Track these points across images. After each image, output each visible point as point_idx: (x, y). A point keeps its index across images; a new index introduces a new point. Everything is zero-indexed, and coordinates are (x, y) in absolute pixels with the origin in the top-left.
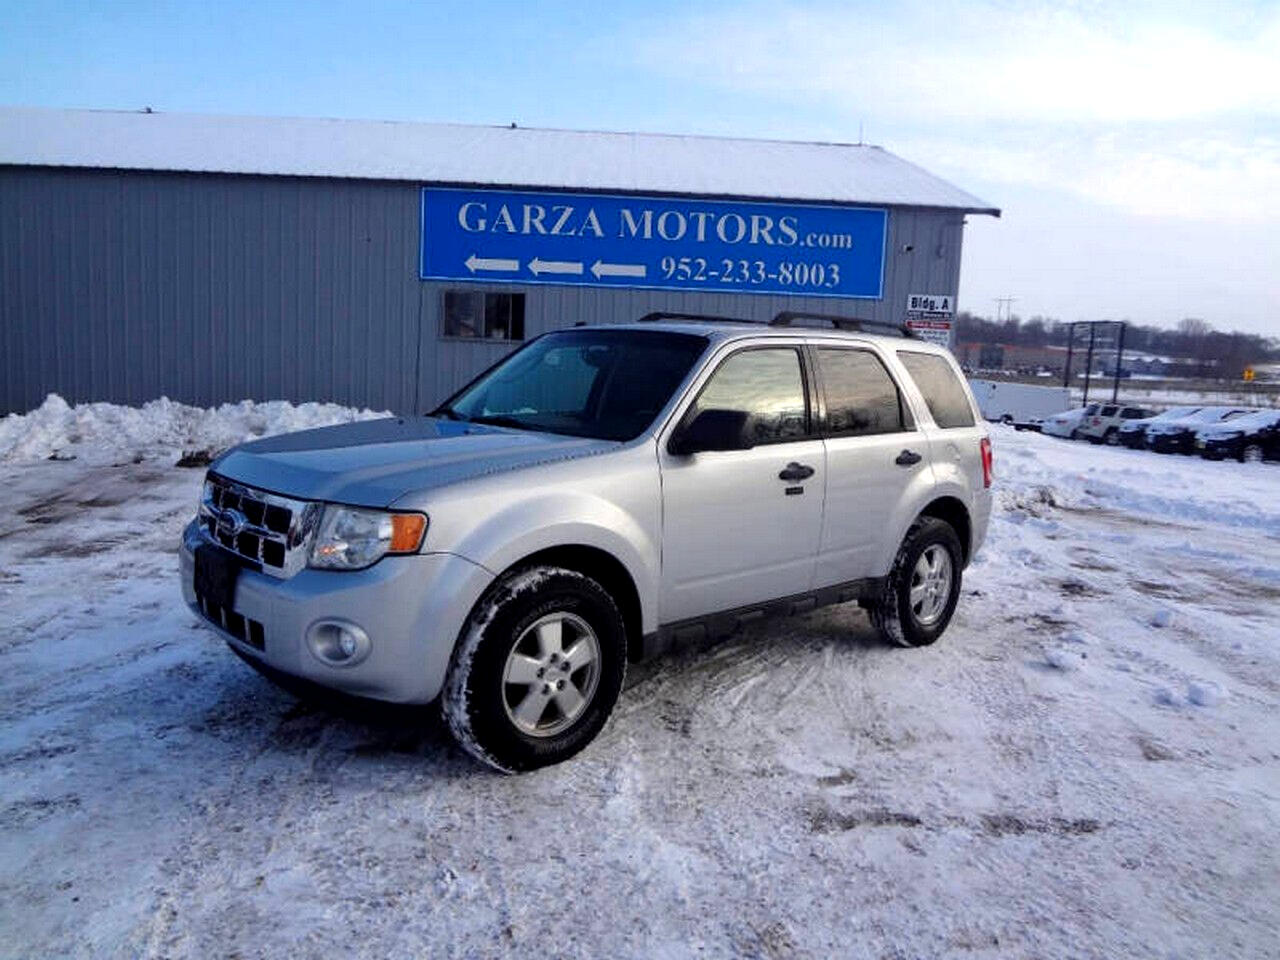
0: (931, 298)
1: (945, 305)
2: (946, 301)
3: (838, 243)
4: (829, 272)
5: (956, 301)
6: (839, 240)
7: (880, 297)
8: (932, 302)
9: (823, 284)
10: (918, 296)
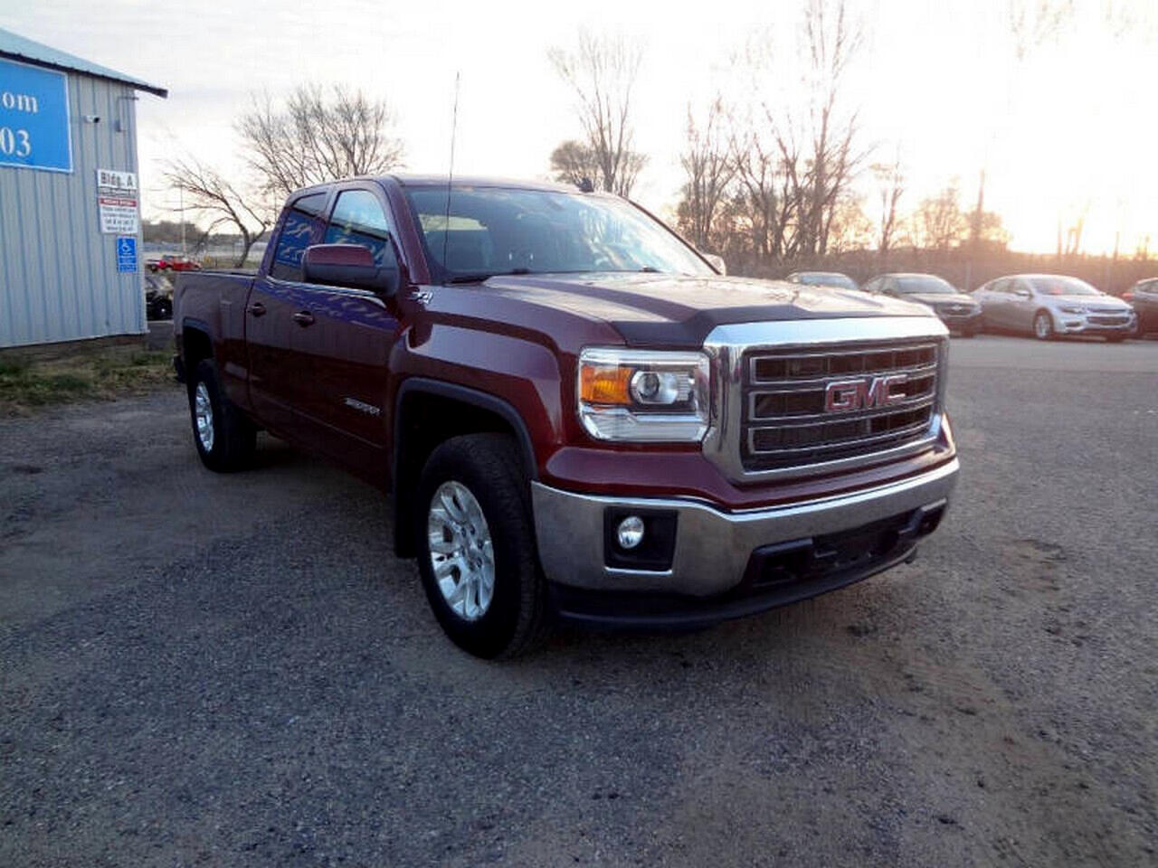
0: (117, 174)
1: (130, 183)
2: (130, 178)
3: (24, 106)
4: (18, 138)
5: (137, 178)
6: (24, 101)
7: (71, 170)
8: (119, 178)
9: (15, 152)
10: (107, 172)
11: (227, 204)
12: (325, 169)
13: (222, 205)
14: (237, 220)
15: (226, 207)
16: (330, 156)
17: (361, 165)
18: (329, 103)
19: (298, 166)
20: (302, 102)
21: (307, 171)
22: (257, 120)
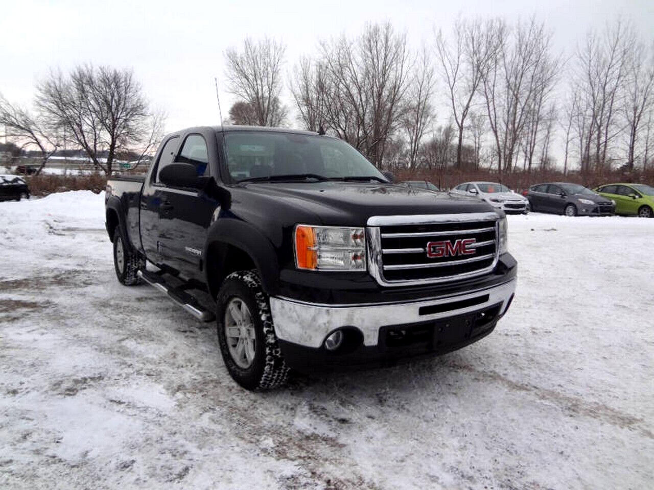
11: (32, 134)
12: (94, 116)
13: (29, 134)
14: (38, 143)
15: (32, 136)
16: (97, 108)
17: (116, 114)
18: (96, 76)
19: (77, 112)
20: (80, 75)
21: (84, 116)
22: (52, 85)
